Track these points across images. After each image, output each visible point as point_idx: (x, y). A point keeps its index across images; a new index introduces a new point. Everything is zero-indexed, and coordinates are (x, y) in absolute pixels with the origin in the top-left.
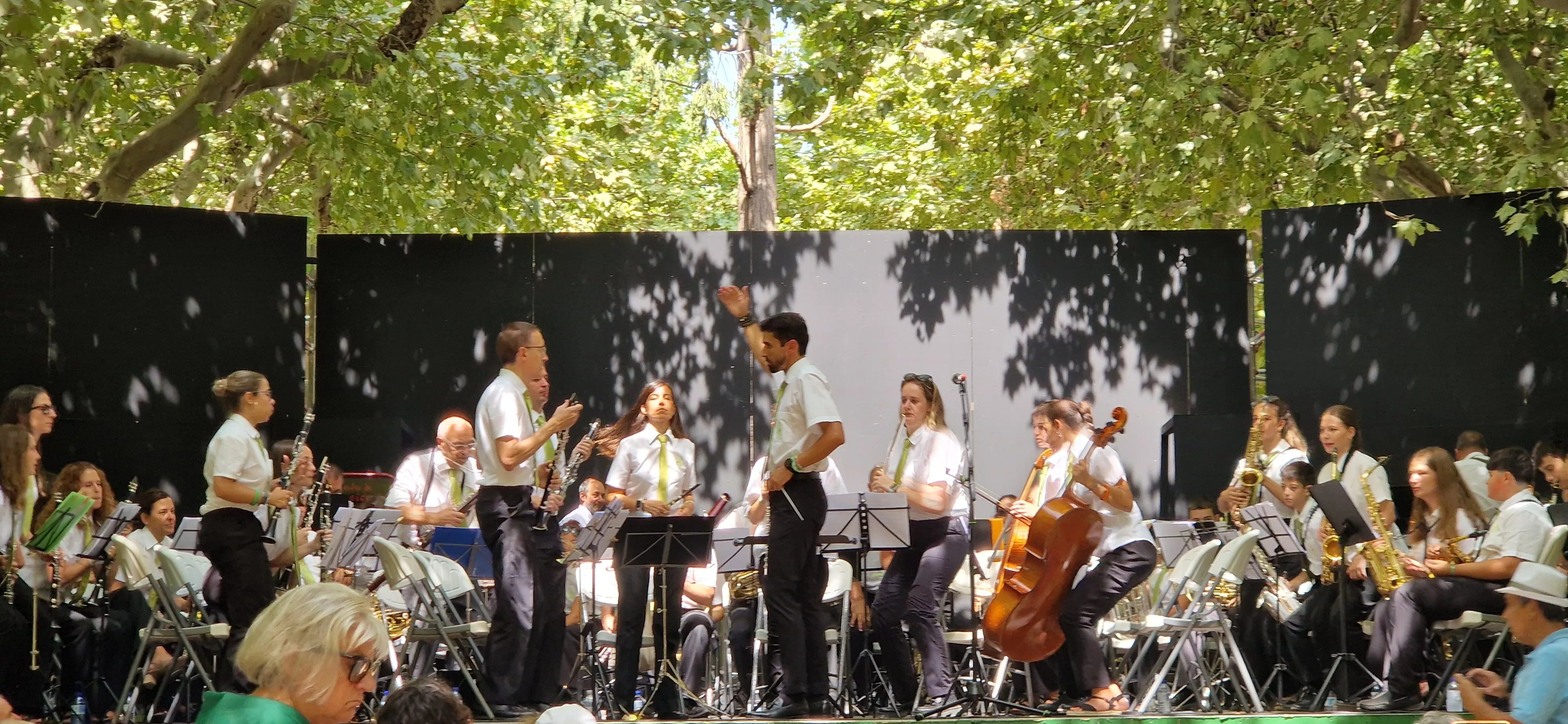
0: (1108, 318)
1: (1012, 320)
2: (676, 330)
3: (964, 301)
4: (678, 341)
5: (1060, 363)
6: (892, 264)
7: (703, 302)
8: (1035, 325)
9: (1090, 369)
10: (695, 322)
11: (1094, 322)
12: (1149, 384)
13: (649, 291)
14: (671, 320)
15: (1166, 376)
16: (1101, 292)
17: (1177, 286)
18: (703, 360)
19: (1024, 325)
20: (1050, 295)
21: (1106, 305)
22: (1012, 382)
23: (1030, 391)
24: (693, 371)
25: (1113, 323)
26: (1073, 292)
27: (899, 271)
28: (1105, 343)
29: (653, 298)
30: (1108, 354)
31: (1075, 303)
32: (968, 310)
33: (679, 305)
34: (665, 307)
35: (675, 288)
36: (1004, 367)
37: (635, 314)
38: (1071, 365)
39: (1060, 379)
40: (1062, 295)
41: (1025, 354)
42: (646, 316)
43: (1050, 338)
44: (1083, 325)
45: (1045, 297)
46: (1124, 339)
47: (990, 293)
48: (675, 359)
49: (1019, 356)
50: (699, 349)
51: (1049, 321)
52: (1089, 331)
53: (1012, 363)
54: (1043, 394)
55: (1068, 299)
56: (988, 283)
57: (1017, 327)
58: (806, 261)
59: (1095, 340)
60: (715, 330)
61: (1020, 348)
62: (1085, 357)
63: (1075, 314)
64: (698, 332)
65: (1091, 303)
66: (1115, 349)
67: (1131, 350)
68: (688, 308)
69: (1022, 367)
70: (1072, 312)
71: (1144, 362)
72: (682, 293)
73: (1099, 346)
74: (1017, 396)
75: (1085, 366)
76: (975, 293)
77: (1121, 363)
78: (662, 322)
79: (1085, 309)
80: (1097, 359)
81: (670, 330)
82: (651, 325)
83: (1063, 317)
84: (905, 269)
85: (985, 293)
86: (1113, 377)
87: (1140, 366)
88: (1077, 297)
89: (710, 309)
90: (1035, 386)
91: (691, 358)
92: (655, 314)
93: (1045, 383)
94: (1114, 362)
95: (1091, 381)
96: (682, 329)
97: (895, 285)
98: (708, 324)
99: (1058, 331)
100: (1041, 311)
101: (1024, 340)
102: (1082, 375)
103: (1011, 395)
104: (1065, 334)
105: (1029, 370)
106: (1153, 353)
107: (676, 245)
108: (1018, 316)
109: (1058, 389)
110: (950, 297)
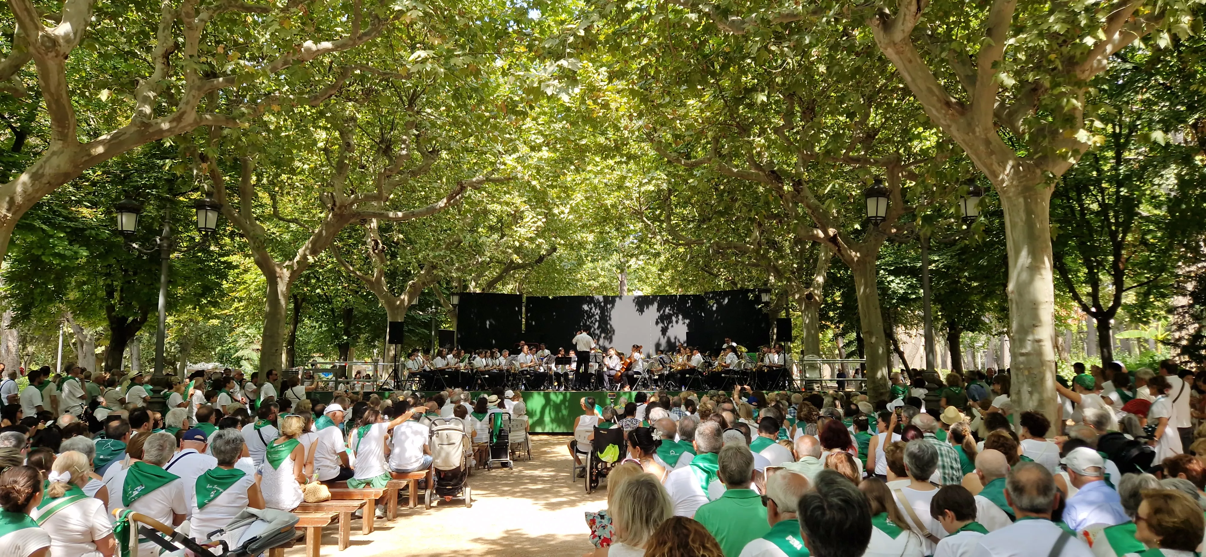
2: (593, 313)
3: (648, 307)
4: (593, 315)
5: (666, 319)
8: (661, 312)
10: (596, 312)
11: (673, 311)
12: (684, 324)
14: (592, 311)
15: (687, 321)
16: (675, 305)
17: (689, 304)
18: (598, 319)
21: (676, 308)
22: (657, 323)
23: (661, 325)
24: (596, 321)
25: (677, 312)
27: (635, 301)
28: (675, 315)
29: (588, 307)
31: (669, 308)
33: (593, 309)
34: (591, 309)
37: (585, 310)
38: (669, 320)
39: (666, 322)
40: (667, 306)
43: (665, 314)
45: (664, 307)
46: (679, 315)
48: (593, 319)
49: (659, 318)
50: (597, 317)
51: (664, 311)
52: (672, 313)
53: (657, 320)
54: (663, 325)
56: (652, 304)
57: (658, 313)
58: (617, 299)
59: (673, 315)
62: (671, 318)
64: (597, 314)
65: (672, 308)
66: (677, 316)
67: (680, 317)
68: (595, 309)
69: (659, 320)
70: (669, 310)
72: (594, 306)
75: (671, 320)
77: (679, 319)
78: (590, 312)
80: (674, 319)
82: (588, 312)
83: (667, 310)
86: (677, 322)
87: (682, 320)
88: (670, 306)
89: (599, 309)
91: (596, 319)
92: (589, 310)
93: (663, 323)
94: (677, 319)
95: (672, 323)
97: (634, 304)
98: (599, 312)
100: (663, 309)
101: (659, 315)
103: (657, 325)
104: (667, 314)
106: (684, 318)
107: (593, 297)
108: (659, 310)
109: (666, 324)
110: (646, 307)
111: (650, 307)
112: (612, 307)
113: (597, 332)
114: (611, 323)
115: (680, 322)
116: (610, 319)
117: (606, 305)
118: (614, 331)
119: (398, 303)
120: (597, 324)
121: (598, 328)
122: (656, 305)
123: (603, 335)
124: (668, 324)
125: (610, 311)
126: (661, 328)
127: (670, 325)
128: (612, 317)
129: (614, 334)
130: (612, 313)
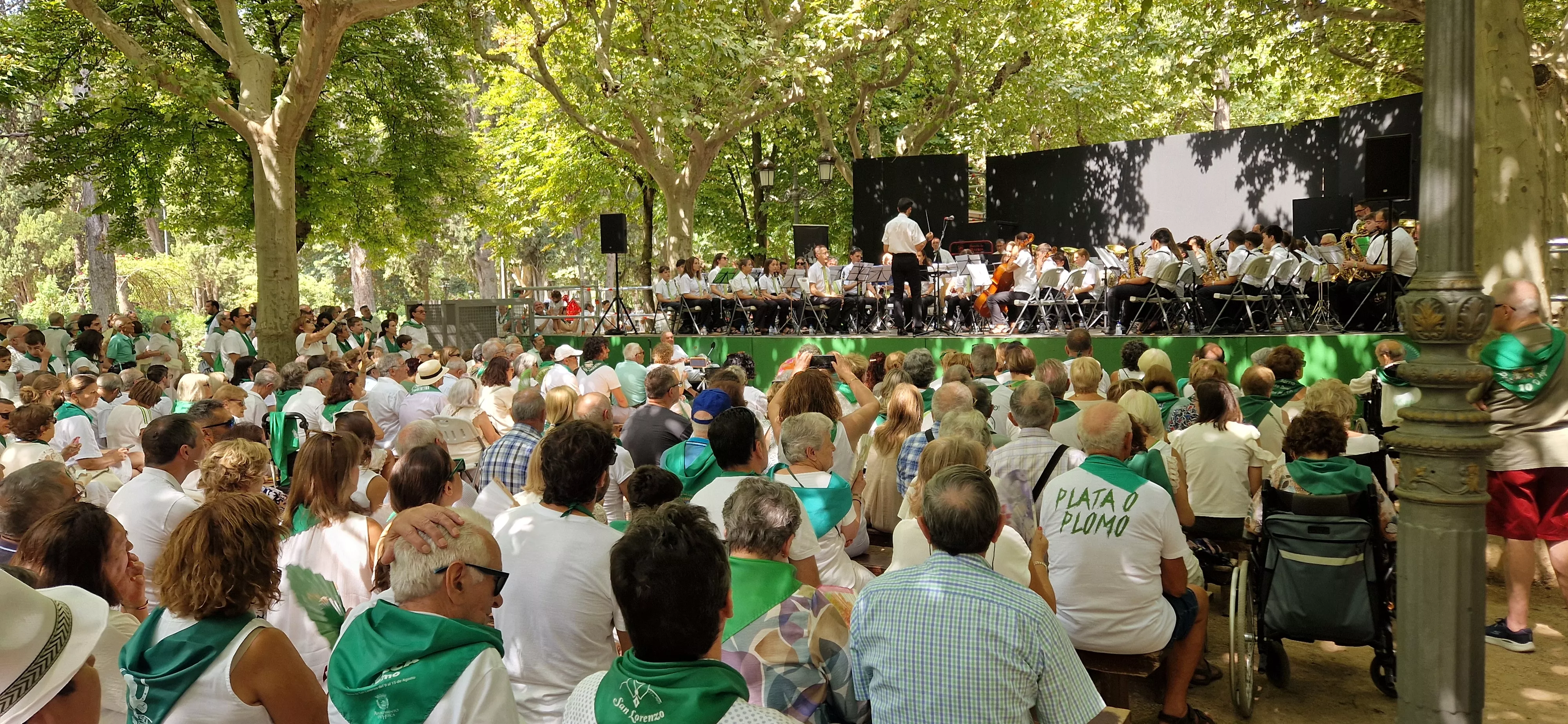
0: (1282, 155)
1: (1238, 161)
2: (1107, 176)
3: (1219, 154)
5: (1260, 175)
6: (1189, 142)
7: (1117, 165)
8: (1249, 161)
9: (1273, 176)
10: (1114, 173)
11: (1275, 158)
12: (1299, 181)
13: (1097, 162)
14: (1105, 172)
15: (1306, 176)
16: (1279, 144)
17: (1314, 138)
18: (1117, 186)
19: (1244, 162)
20: (1255, 148)
21: (1281, 150)
22: (1239, 185)
23: (1246, 188)
24: (1112, 191)
25: (1284, 157)
26: (1266, 146)
28: (1280, 166)
29: (1098, 165)
30: (1281, 170)
31: (1267, 151)
32: (1221, 157)
33: (1108, 167)
34: (1103, 168)
35: (1106, 160)
36: (1235, 179)
37: (1091, 171)
38: (1265, 176)
39: (1259, 182)
40: (1261, 147)
41: (1244, 173)
42: (1096, 172)
43: (1256, 165)
44: (1271, 159)
46: (1289, 163)
47: (1230, 150)
48: (1106, 187)
49: (1242, 174)
50: (1115, 183)
51: (1255, 159)
52: (1273, 161)
53: (1239, 178)
54: (1252, 189)
55: (1264, 149)
57: (1241, 163)
58: (1155, 144)
59: (1276, 165)
60: (1120, 175)
61: (1241, 171)
62: (1271, 172)
63: (1267, 155)
64: (1115, 176)
65: (1274, 150)
66: (1284, 166)
67: (1291, 167)
68: (1111, 167)
69: (1243, 179)
70: (1265, 155)
71: (1297, 171)
72: (1109, 162)
73: (1277, 168)
74: (1240, 190)
75: (1271, 176)
76: (1223, 151)
77: (1287, 173)
78: (1101, 173)
79: (1272, 153)
80: (1276, 173)
81: (1105, 176)
82: (1097, 174)
83: (1261, 157)
84: (1195, 144)
85: (1228, 150)
86: (1283, 179)
87: (1295, 173)
88: (1268, 148)
89: (1119, 167)
90: (1249, 185)
91: (1112, 186)
92: (1099, 171)
93: (1253, 184)
94: (1284, 173)
95: (1273, 182)
96: (1109, 175)
97: (1190, 150)
98: (1119, 172)
99: (1259, 163)
100: (1252, 156)
101: (1244, 168)
102: (1269, 179)
103: (1238, 190)
104: (1262, 164)
105: (1246, 179)
106: (1300, 168)
107: (1107, 145)
108: (1242, 158)
109: (1258, 186)
110: (1214, 154)
111: (1225, 152)
112: (1145, 161)
113: (1115, 211)
114: (1141, 191)
116: (1140, 184)
117: (1131, 157)
118: (1147, 207)
119: (677, 182)
120: (1114, 196)
121: (1116, 204)
122: (1236, 148)
123: (1125, 217)
124: (1262, 187)
125: (1140, 168)
126: (1247, 195)
127: (1268, 186)
128: (1142, 179)
129: (1147, 212)
130: (1143, 172)
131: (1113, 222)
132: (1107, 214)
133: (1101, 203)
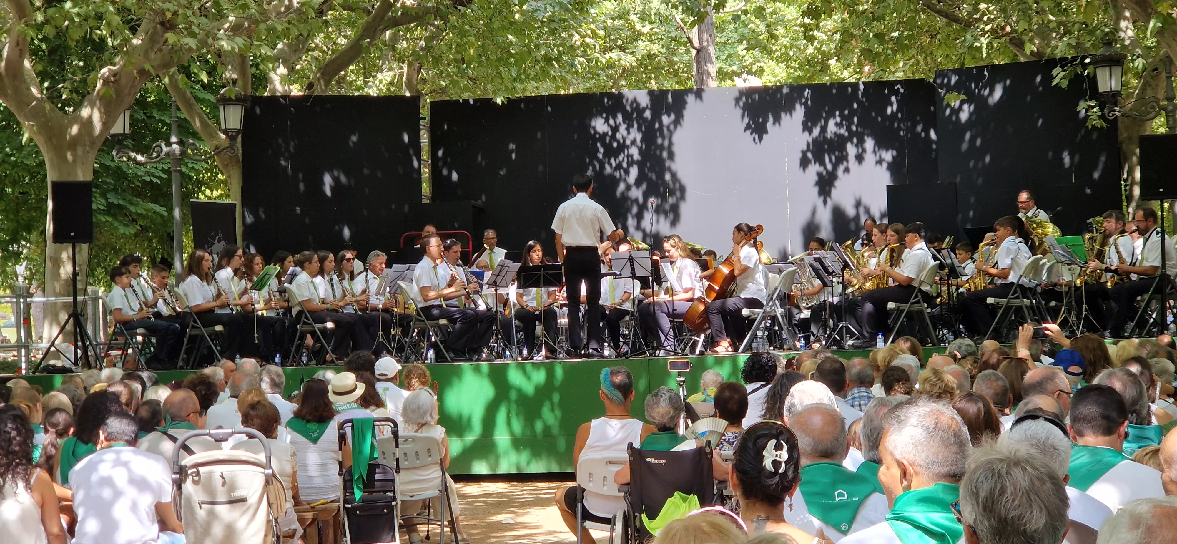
0: (857, 127)
1: (804, 131)
2: (621, 141)
3: (777, 120)
4: (622, 147)
5: (830, 152)
6: (737, 100)
7: (636, 126)
8: (816, 131)
9: (847, 154)
10: (631, 137)
11: (849, 129)
12: (880, 162)
13: (607, 120)
14: (619, 136)
15: (889, 155)
16: (852, 113)
17: (895, 107)
18: (637, 157)
19: (810, 132)
20: (824, 115)
21: (855, 119)
22: (804, 163)
23: (814, 169)
24: (630, 164)
25: (859, 129)
26: (837, 113)
27: (741, 104)
28: (855, 140)
29: (609, 125)
30: (857, 146)
31: (838, 119)
32: (779, 124)
33: (623, 129)
34: (615, 129)
35: (620, 118)
36: (800, 155)
37: (599, 134)
38: (837, 153)
39: (831, 161)
40: (831, 115)
41: (811, 147)
42: (605, 134)
43: (825, 138)
44: (843, 131)
45: (822, 117)
46: (866, 138)
47: (791, 114)
48: (621, 158)
49: (808, 149)
50: (634, 152)
51: (824, 129)
52: (846, 134)
53: (804, 153)
54: (821, 169)
55: (835, 117)
56: (790, 109)
57: (807, 133)
58: (690, 99)
59: (850, 139)
60: (641, 141)
61: (808, 145)
62: (845, 149)
63: (839, 125)
64: (633, 142)
66: (861, 142)
67: (869, 143)
68: (628, 129)
69: (809, 155)
70: (837, 124)
71: (877, 149)
72: (624, 122)
73: (852, 143)
74: (807, 171)
75: (844, 153)
76: (783, 115)
77: (864, 150)
78: (613, 137)
79: (844, 123)
80: (851, 150)
81: (618, 142)
82: (608, 139)
83: (832, 127)
84: (744, 104)
85: (788, 115)
86: (860, 158)
87: (874, 152)
88: (839, 116)
89: (639, 129)
90: (817, 165)
91: (630, 156)
92: (610, 133)
93: (822, 163)
94: (860, 150)
95: (847, 161)
96: (624, 141)
97: (739, 112)
98: (639, 137)
99: (829, 135)
100: (819, 124)
101: (810, 140)
102: (843, 158)
103: (804, 170)
104: (833, 136)
105: (813, 156)
106: (881, 144)
107: (620, 96)
108: (807, 127)
109: (829, 167)
110: (771, 119)
111: (785, 118)
112: (677, 122)
113: (637, 193)
114: (674, 167)
115: (870, 158)
116: (671, 156)
117: (657, 116)
118: (683, 189)
119: (75, 130)
120: (634, 172)
121: (638, 183)
122: (799, 112)
123: (652, 203)
124: (835, 167)
125: (671, 133)
126: (815, 178)
127: (841, 168)
128: (676, 149)
129: (682, 197)
130: (675, 138)
131: (635, 210)
132: (625, 197)
133: (614, 182)
